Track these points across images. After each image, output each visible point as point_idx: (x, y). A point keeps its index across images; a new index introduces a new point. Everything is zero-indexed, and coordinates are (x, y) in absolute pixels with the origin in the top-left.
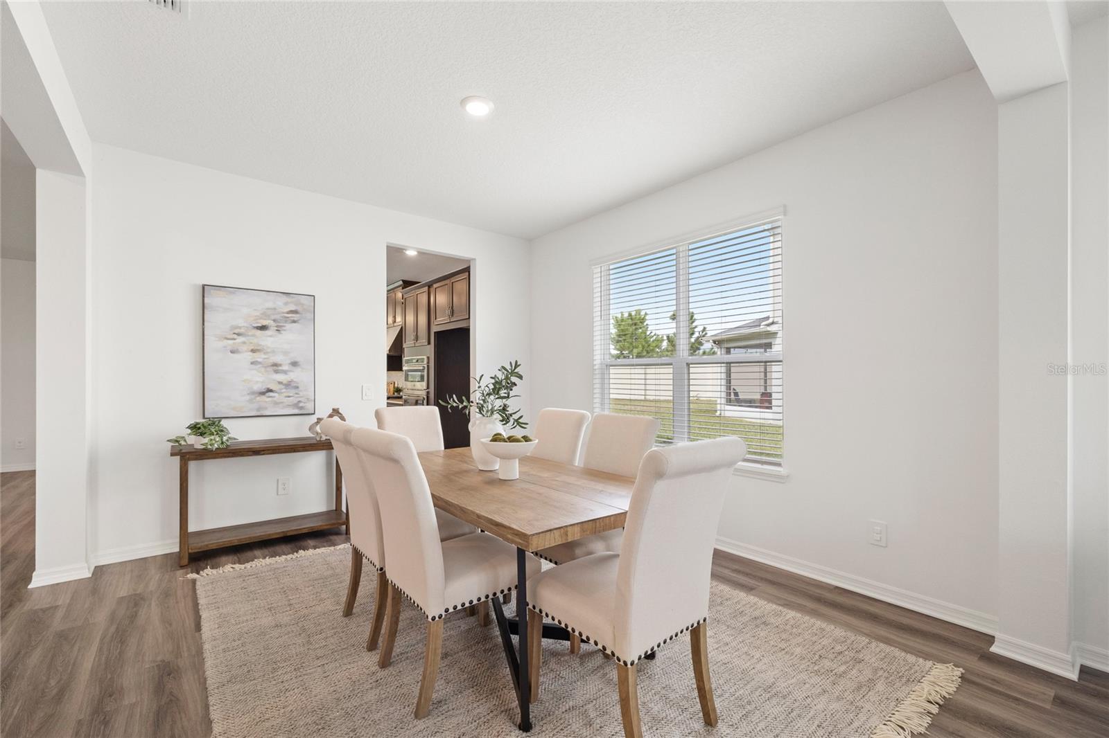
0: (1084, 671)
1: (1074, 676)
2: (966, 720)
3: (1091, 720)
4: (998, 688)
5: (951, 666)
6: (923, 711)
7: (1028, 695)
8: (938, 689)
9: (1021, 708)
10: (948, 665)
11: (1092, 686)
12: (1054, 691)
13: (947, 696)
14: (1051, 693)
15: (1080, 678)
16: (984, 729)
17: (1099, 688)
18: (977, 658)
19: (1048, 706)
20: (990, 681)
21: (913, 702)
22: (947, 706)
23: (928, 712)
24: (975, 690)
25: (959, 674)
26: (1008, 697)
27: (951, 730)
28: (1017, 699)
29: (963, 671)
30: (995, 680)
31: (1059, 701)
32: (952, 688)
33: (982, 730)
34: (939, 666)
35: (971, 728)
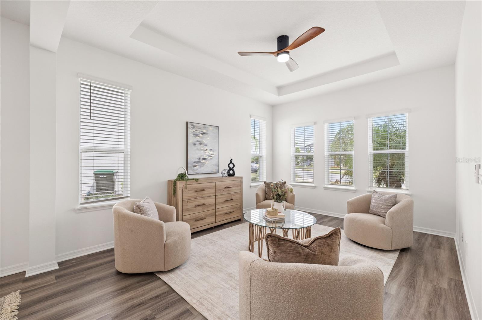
0: (59, 264)
1: (57, 267)
2: (31, 306)
3: (68, 277)
4: (36, 288)
5: (13, 293)
6: (12, 317)
7: (47, 282)
8: (13, 304)
9: (47, 288)
10: (12, 293)
11: (63, 267)
12: (54, 276)
13: (19, 304)
14: (53, 277)
15: (59, 267)
16: (39, 304)
17: (65, 266)
18: (22, 283)
19: (55, 281)
20: (32, 287)
21: (5, 318)
22: (21, 308)
23: (14, 316)
24: (28, 294)
25: (19, 293)
26: (41, 288)
27: (27, 314)
28: (44, 286)
29: (20, 291)
30: (33, 286)
31: (57, 277)
32: (19, 300)
33: (39, 305)
34: (8, 296)
35: (35, 307)
